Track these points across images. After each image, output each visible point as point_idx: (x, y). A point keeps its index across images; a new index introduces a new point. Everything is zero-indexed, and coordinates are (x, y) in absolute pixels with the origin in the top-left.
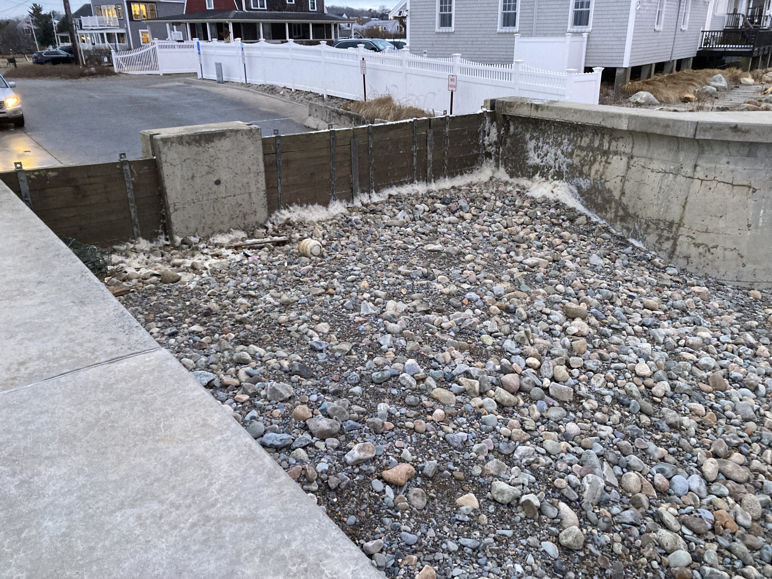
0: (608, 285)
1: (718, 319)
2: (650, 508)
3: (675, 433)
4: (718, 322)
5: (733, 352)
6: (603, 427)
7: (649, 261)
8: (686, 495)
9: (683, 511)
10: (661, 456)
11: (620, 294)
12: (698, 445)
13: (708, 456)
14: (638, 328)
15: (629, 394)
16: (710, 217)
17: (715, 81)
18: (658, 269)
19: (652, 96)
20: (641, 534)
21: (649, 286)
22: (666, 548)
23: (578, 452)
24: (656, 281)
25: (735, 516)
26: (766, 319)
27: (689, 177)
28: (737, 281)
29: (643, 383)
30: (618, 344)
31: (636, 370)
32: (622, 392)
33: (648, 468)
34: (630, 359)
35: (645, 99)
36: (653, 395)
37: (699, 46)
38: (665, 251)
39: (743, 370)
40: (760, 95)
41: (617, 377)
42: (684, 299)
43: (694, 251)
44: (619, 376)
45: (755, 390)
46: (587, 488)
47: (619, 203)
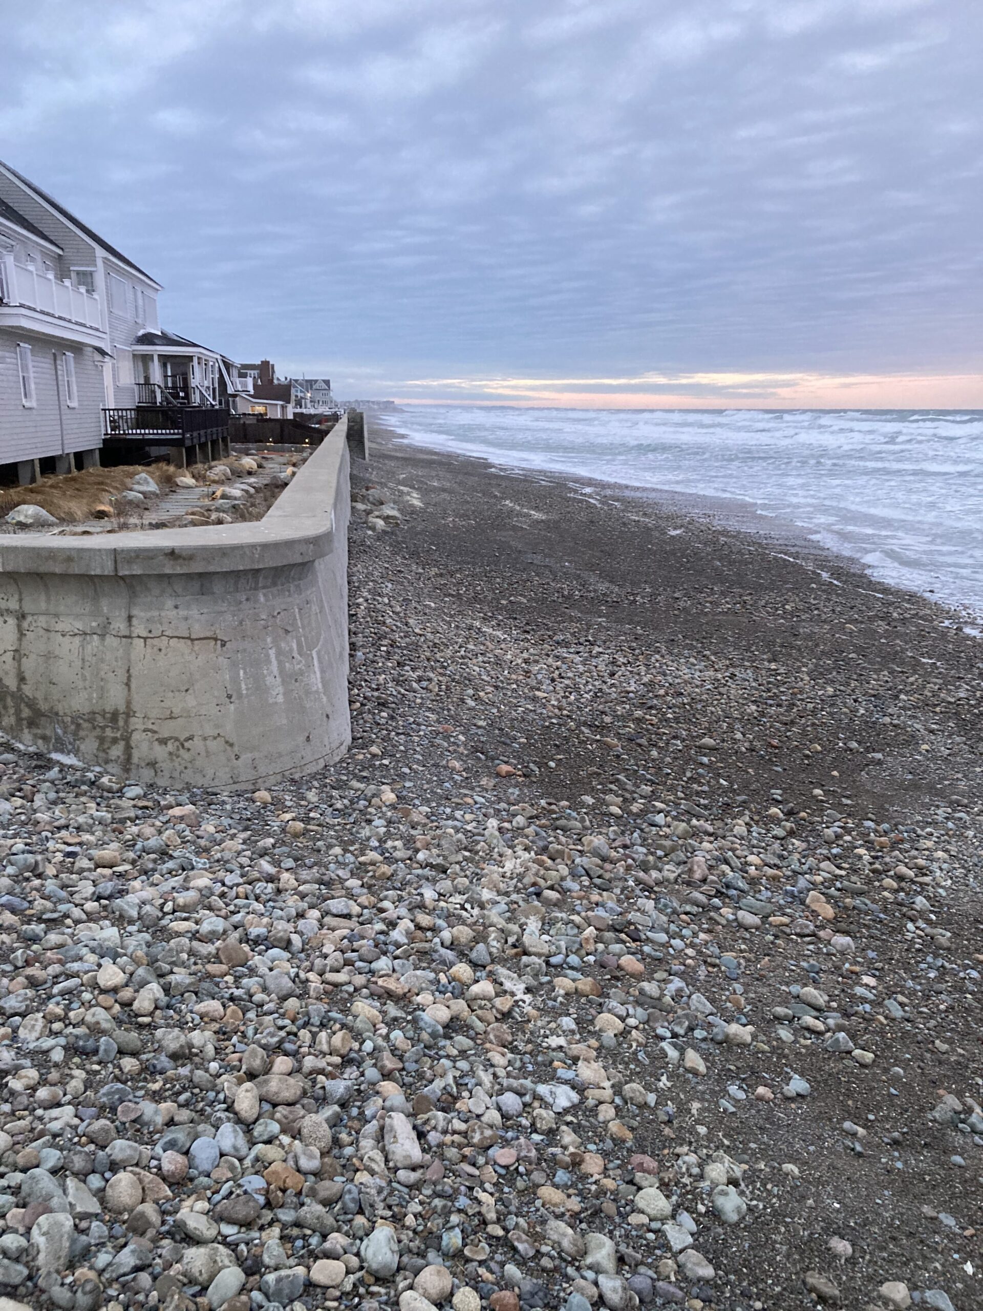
0: (26, 844)
1: (217, 851)
2: (163, 1223)
3: (183, 1065)
4: (219, 855)
5: (247, 898)
6: (55, 1112)
7: (92, 783)
8: (218, 1166)
9: (217, 1197)
10: (167, 1118)
11: (50, 855)
12: (222, 1071)
13: (240, 1082)
14: (91, 906)
15: (96, 1030)
16: (171, 694)
17: (139, 483)
18: (110, 795)
19: (43, 512)
20: (155, 1278)
21: (100, 827)
22: (201, 1279)
23: (13, 1184)
24: (109, 816)
25: (296, 1163)
26: (283, 830)
27: (125, 637)
28: (234, 783)
29: (116, 1001)
30: (60, 946)
31: (99, 981)
32: (81, 1031)
33: (146, 1150)
34: (86, 966)
35: (31, 517)
36: (137, 1016)
37: (103, 432)
38: (116, 761)
39: (265, 920)
40: (207, 502)
41: (68, 1009)
42: (160, 833)
43: (160, 752)
44: (71, 1003)
45: (287, 945)
46: (42, 1247)
47: (19, 697)
